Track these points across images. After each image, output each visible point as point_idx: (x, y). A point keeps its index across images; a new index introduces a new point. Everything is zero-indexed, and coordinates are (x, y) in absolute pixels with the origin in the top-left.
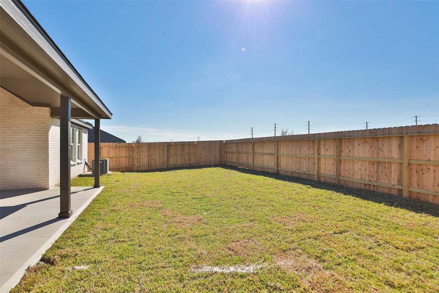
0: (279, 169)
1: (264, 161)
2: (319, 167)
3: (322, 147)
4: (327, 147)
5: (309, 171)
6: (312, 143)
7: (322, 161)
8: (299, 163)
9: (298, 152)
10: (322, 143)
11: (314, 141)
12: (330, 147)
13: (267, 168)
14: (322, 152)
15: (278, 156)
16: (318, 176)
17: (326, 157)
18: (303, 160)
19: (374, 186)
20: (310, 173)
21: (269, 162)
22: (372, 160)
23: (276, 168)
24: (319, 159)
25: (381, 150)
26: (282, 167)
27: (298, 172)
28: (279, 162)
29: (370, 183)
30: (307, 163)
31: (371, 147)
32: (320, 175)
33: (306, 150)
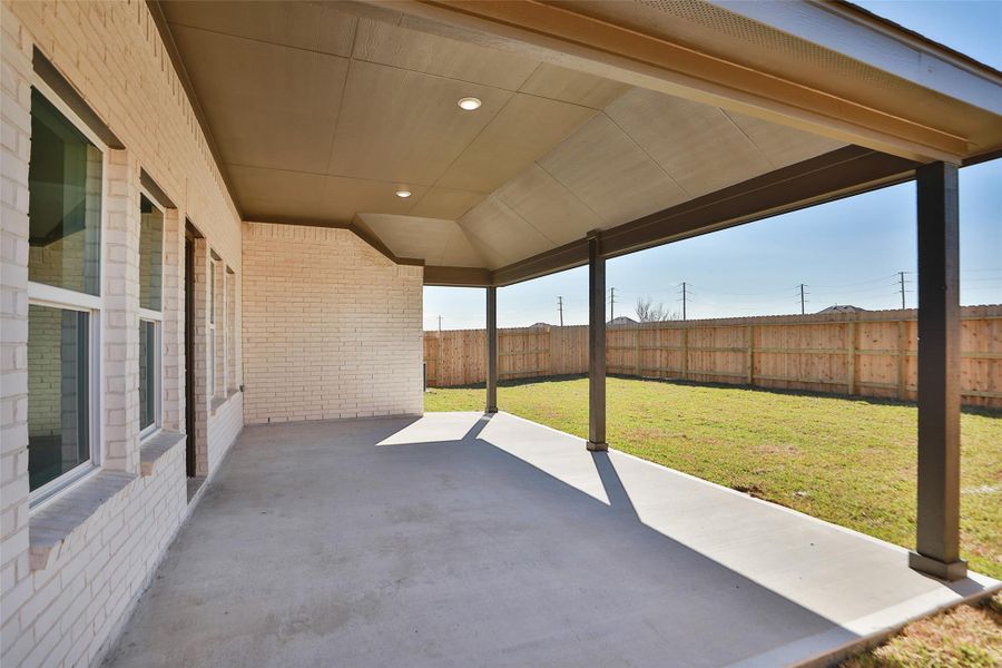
0: (755, 376)
1: (714, 363)
2: (856, 372)
3: (863, 336)
4: (876, 336)
5: (831, 378)
6: (838, 329)
7: (864, 360)
8: (807, 365)
9: (804, 346)
10: (863, 328)
11: (842, 326)
12: (881, 336)
13: (724, 376)
14: (864, 343)
15: (753, 353)
16: (855, 386)
17: (873, 353)
18: (816, 360)
19: (983, 398)
20: (834, 381)
21: (730, 365)
22: (978, 356)
23: (749, 376)
24: (857, 357)
25: (996, 339)
26: (763, 373)
27: (806, 380)
28: (756, 364)
29: (975, 393)
30: (828, 365)
31: (975, 335)
32: (858, 384)
33: (822, 342)
